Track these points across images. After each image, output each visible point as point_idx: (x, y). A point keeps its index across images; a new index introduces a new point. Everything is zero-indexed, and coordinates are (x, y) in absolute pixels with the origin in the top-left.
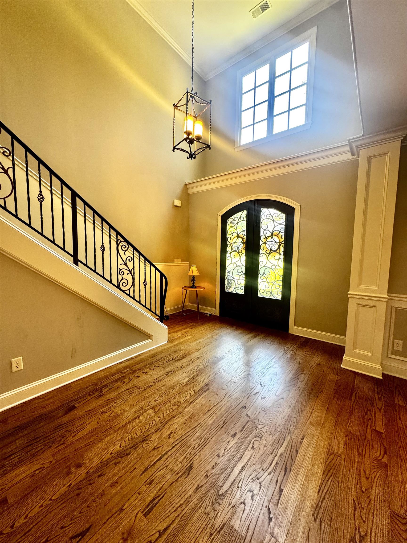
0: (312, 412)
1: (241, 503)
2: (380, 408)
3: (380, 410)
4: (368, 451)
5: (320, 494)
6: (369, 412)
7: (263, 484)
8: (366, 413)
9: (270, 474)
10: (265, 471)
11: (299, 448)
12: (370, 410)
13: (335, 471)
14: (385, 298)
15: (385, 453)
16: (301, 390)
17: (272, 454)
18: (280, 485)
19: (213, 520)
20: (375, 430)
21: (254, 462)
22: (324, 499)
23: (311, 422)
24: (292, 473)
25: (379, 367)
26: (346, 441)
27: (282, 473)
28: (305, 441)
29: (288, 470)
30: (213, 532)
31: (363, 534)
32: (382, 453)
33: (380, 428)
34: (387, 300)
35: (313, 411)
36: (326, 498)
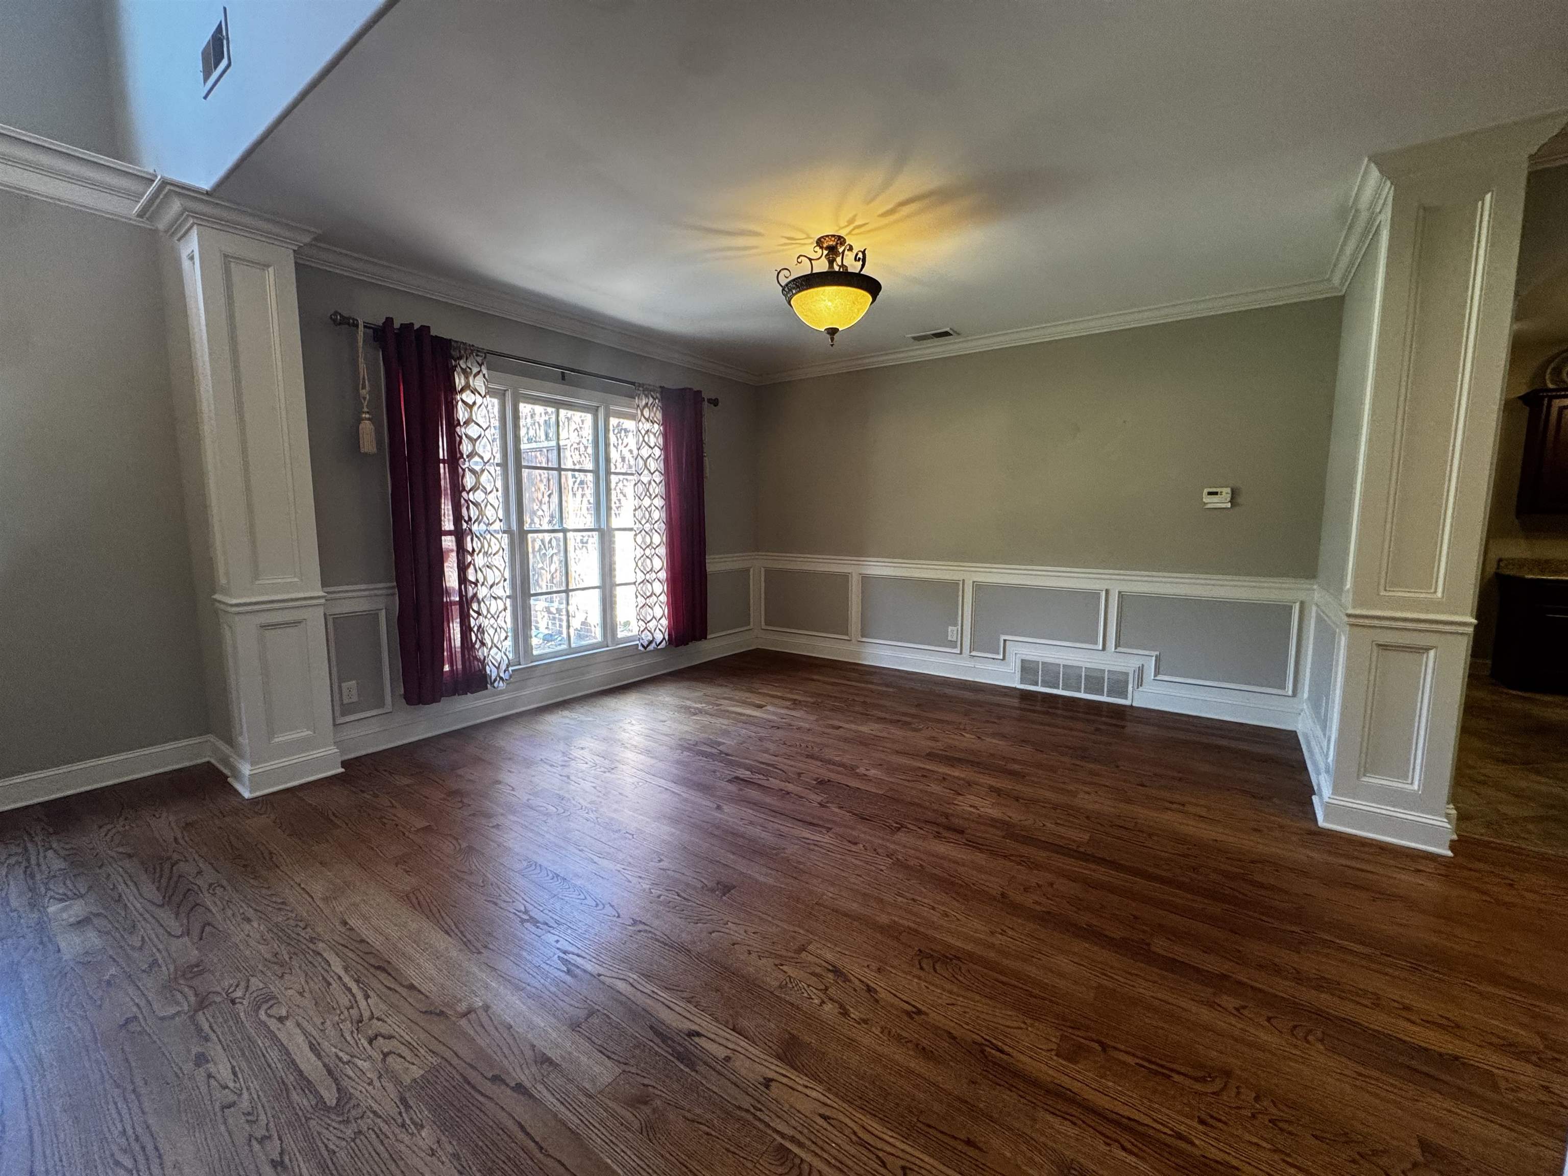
0: (303, 889)
1: (384, 1060)
2: (389, 804)
3: (393, 806)
4: (439, 854)
5: (452, 934)
6: (384, 820)
7: (377, 1014)
8: (384, 824)
9: (367, 997)
10: (355, 1005)
11: (358, 935)
12: (382, 817)
13: (435, 903)
14: (319, 597)
15: (457, 839)
16: (225, 883)
17: (329, 984)
18: (401, 984)
19: (379, 1121)
20: (418, 830)
21: (318, 1021)
22: (462, 932)
23: (323, 899)
24: (394, 960)
25: (334, 750)
26: (405, 870)
27: (382, 976)
28: (352, 922)
29: (385, 965)
30: (400, 1121)
31: (523, 909)
32: (454, 842)
33: (421, 823)
34: (323, 601)
35: (302, 886)
36: (463, 929)
